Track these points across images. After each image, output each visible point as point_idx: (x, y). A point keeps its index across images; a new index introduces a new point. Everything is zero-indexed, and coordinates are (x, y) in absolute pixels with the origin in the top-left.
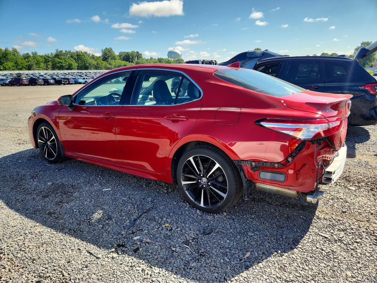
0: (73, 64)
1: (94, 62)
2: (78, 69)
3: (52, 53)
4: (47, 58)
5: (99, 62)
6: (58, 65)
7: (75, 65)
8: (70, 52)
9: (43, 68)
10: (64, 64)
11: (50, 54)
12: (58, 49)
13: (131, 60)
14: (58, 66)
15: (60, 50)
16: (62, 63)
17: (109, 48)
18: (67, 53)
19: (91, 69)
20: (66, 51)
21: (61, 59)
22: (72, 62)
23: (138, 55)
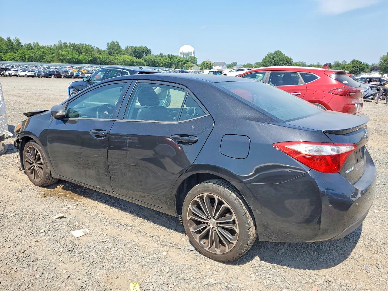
3: (54, 45)
6: (61, 57)
8: (73, 44)
12: (60, 41)
14: (61, 59)
15: (63, 42)
16: (65, 56)
18: (71, 45)
20: (70, 43)
21: (65, 51)
23: (147, 50)
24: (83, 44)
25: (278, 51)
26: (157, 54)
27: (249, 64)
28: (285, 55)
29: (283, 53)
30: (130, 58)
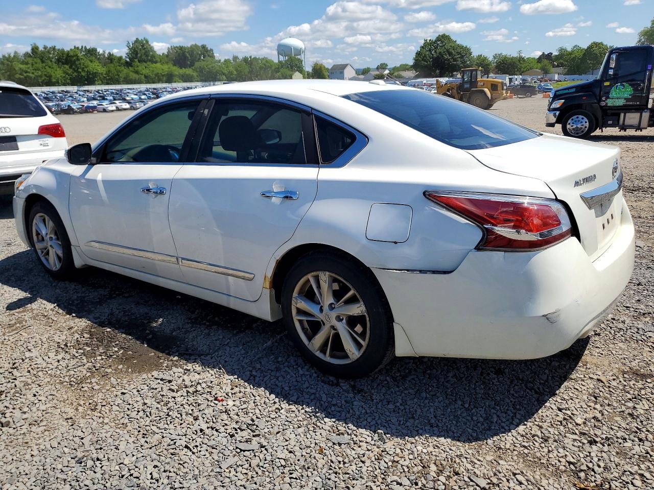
0: (53, 74)
1: (100, 69)
4: (7, 62)
5: (112, 69)
7: (59, 76)
8: (54, 48)
13: (188, 63)
22: (50, 71)
23: (206, 52)
26: (226, 59)
27: (403, 65)
30: (166, 68)
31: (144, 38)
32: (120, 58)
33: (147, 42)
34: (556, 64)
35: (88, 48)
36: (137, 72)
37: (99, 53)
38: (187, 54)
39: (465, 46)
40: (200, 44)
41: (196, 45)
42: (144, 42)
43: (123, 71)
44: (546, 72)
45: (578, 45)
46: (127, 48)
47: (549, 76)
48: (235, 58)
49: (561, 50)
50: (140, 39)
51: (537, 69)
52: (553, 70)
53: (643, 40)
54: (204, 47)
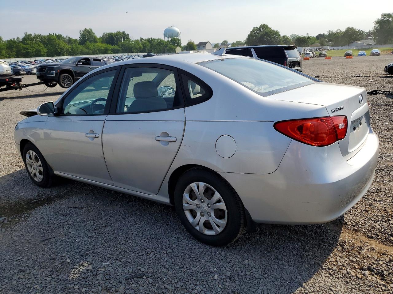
0: (42, 50)
1: (68, 47)
2: (48, 56)
3: (18, 38)
4: (11, 43)
5: (74, 46)
6: (23, 51)
7: (45, 51)
8: (39, 35)
9: (5, 55)
10: (30, 51)
11: (16, 40)
12: (27, 33)
13: (115, 42)
14: (23, 53)
15: (29, 33)
16: (27, 49)
17: (89, 29)
18: (37, 37)
19: (64, 55)
20: (35, 35)
21: (28, 44)
22: (40, 48)
23: (125, 36)
24: (52, 34)
25: (264, 25)
26: (136, 39)
27: (238, 42)
28: (271, 28)
29: (269, 26)
30: (104, 46)
31: (90, 28)
32: (76, 40)
33: (91, 30)
34: (327, 40)
35: (57, 35)
36: (88, 48)
37: (63, 37)
38: (114, 37)
39: (276, 31)
40: (121, 31)
41: (119, 32)
42: (90, 31)
43: (79, 47)
44: (322, 45)
45: (339, 29)
46: (80, 34)
47: (325, 47)
48: (141, 39)
49: (330, 31)
50: (87, 29)
51: (317, 43)
52: (326, 43)
53: (377, 26)
54: (124, 33)
